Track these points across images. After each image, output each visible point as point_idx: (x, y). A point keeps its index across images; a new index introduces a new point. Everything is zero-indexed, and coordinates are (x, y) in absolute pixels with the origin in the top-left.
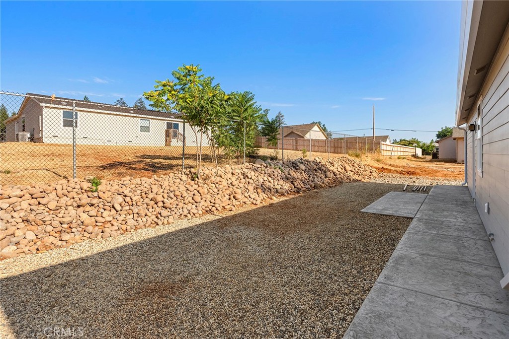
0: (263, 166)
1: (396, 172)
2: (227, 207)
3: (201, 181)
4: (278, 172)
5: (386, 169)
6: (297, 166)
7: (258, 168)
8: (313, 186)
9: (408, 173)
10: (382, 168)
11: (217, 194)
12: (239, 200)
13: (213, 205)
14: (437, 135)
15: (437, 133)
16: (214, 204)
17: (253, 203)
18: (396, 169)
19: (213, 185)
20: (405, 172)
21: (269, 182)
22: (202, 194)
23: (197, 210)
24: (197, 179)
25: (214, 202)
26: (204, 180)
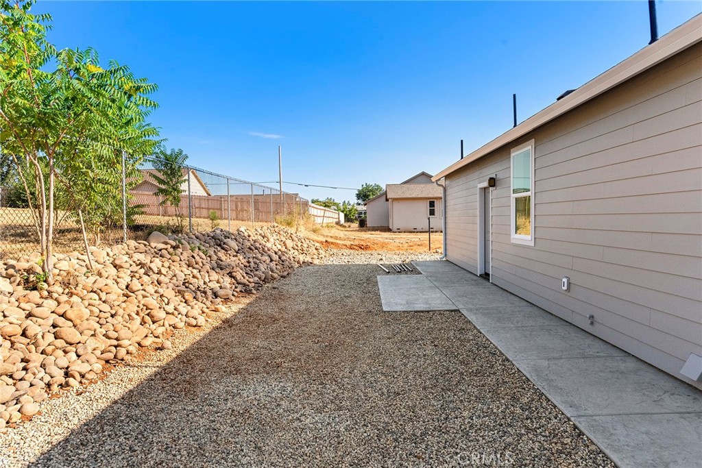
0: (169, 246)
1: (345, 247)
2: (148, 342)
3: (58, 289)
4: (199, 256)
5: (332, 243)
6: (224, 243)
7: (160, 250)
8: (263, 278)
9: (361, 248)
10: (326, 241)
11: (112, 316)
12: (161, 323)
13: (115, 343)
14: (357, 195)
15: (357, 192)
16: (117, 339)
17: (190, 325)
18: (345, 242)
19: (95, 296)
20: (356, 245)
21: (194, 277)
22: (78, 322)
23: (86, 364)
24: (45, 286)
25: (115, 335)
26: (66, 284)
